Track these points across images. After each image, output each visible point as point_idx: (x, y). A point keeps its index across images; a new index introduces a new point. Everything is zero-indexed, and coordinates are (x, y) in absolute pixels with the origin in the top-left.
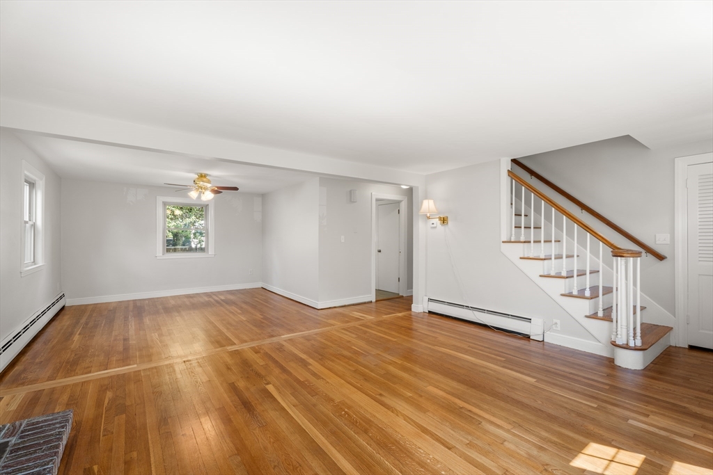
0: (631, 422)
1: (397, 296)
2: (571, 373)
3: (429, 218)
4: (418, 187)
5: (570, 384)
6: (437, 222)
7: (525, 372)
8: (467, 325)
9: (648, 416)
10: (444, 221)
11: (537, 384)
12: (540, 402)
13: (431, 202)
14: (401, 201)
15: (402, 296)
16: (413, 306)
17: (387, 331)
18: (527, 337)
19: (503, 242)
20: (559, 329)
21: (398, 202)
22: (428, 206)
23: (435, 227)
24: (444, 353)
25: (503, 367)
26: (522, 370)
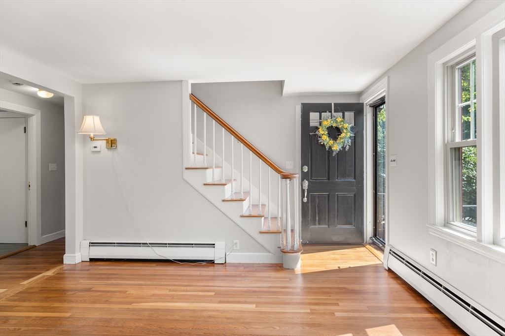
0: (337, 314)
1: (24, 248)
2: (270, 287)
3: (92, 139)
4: (72, 98)
5: (278, 298)
6: (102, 145)
7: (241, 300)
8: (146, 264)
9: (337, 304)
10: (112, 143)
11: (259, 309)
12: (278, 328)
13: (97, 119)
14: (31, 116)
15: (35, 246)
16: (65, 256)
17: (44, 304)
18: (211, 262)
19: (186, 169)
20: (238, 248)
21: (26, 117)
22: (92, 123)
23: (99, 152)
24: (150, 310)
25: (221, 302)
26: (237, 300)
